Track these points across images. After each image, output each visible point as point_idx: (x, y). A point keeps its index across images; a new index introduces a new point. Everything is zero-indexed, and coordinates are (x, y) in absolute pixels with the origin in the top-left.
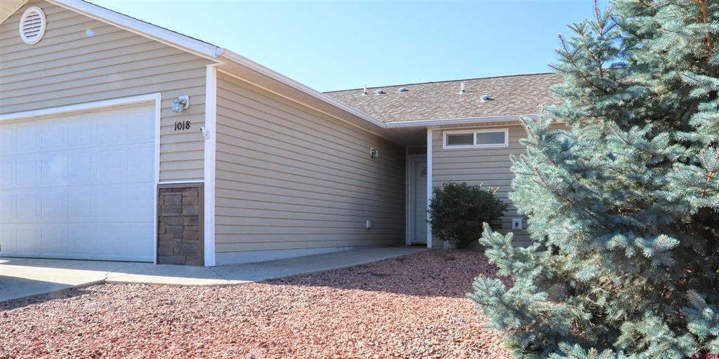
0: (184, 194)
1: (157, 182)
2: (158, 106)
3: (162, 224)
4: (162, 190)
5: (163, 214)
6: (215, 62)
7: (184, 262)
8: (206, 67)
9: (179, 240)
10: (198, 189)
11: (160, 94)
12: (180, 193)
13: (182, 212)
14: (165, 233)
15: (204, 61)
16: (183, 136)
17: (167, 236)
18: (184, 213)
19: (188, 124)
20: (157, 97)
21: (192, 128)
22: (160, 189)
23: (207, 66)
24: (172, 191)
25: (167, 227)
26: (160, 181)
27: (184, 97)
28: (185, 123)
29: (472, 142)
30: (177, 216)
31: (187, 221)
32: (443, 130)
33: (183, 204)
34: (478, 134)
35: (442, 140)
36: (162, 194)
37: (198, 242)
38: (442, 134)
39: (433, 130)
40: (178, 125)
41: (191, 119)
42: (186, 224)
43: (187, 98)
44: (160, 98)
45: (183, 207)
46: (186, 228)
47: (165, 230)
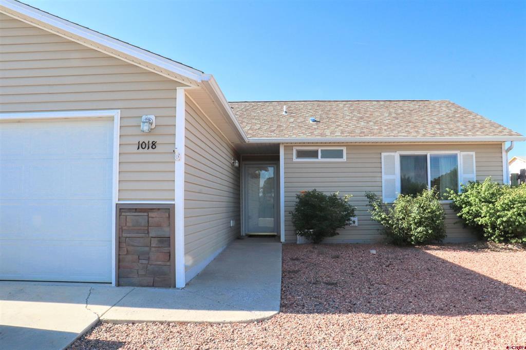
0: (151, 214)
1: (115, 200)
2: (117, 123)
3: (124, 245)
4: (122, 210)
5: (124, 235)
6: (187, 86)
7: (152, 284)
9: (145, 262)
10: (169, 211)
11: (119, 111)
12: (146, 214)
13: (148, 233)
14: (126, 254)
15: (172, 84)
16: (147, 155)
17: (129, 257)
18: (151, 235)
19: (154, 144)
20: (117, 114)
21: (159, 149)
22: (120, 209)
23: (177, 88)
24: (136, 212)
25: (130, 248)
26: (119, 200)
27: (149, 116)
28: (151, 143)
29: (317, 157)
30: (142, 237)
31: (154, 243)
32: (293, 146)
33: (149, 225)
34: (321, 150)
35: (293, 154)
36: (123, 214)
37: (168, 264)
38: (293, 149)
39: (285, 146)
40: (141, 145)
41: (158, 140)
42: (153, 245)
43: (153, 117)
44: (119, 115)
45: (149, 228)
46: (153, 249)
47: (127, 251)
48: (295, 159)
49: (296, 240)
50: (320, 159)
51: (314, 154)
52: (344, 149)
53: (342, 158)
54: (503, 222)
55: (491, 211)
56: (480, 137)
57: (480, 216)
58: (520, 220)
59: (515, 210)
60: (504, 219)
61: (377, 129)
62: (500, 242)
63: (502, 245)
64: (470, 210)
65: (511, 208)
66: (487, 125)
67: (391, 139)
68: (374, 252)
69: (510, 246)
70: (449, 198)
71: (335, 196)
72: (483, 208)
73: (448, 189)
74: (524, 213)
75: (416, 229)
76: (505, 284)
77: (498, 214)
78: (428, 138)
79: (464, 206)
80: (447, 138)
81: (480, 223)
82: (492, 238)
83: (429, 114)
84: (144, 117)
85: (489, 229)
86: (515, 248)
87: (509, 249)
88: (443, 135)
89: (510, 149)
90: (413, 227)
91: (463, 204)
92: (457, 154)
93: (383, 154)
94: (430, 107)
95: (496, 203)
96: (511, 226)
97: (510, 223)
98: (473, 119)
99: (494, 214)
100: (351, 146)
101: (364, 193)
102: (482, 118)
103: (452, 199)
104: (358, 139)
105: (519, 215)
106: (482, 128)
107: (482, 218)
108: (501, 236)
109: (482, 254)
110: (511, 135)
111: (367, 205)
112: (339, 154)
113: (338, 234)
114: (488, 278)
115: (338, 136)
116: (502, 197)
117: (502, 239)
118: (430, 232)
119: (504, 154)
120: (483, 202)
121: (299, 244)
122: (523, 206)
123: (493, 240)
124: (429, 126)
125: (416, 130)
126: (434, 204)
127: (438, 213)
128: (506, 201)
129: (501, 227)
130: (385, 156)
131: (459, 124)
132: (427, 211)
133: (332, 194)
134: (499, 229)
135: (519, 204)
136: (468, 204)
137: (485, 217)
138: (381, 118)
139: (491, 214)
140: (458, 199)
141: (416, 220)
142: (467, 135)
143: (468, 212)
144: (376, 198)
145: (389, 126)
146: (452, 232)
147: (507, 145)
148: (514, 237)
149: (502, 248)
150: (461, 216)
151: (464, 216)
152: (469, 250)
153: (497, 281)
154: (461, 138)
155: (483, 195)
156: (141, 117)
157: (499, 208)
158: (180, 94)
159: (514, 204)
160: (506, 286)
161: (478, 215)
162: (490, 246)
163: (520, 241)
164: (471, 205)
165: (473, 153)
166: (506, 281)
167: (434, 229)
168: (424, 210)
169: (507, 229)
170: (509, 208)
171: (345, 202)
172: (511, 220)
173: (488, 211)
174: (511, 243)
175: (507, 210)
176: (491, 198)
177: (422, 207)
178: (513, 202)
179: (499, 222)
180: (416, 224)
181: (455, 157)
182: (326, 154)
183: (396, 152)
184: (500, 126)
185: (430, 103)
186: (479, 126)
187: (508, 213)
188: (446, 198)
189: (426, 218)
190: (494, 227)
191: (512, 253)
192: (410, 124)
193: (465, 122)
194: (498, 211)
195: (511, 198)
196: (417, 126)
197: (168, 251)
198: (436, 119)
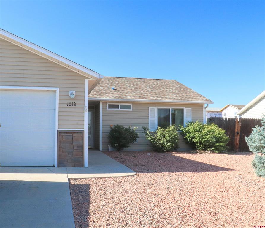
0: (74, 135)
1: (57, 128)
2: (58, 93)
3: (61, 149)
4: (60, 133)
5: (61, 144)
6: (90, 79)
7: (74, 166)
8: (85, 80)
9: (71, 156)
10: (82, 133)
11: (59, 88)
12: (71, 135)
13: (73, 143)
14: (62, 153)
15: (83, 78)
16: (72, 109)
17: (64, 154)
18: (74, 144)
19: (75, 104)
20: (58, 89)
21: (77, 106)
24: (67, 134)
26: (59, 128)
27: (73, 91)
28: (73, 103)
29: (118, 108)
30: (70, 145)
31: (75, 147)
32: (106, 102)
33: (73, 140)
34: (120, 105)
35: (106, 106)
36: (61, 135)
37: (82, 156)
38: (106, 104)
39: (103, 102)
40: (69, 104)
41: (77, 102)
42: (74, 149)
43: (74, 92)
44: (59, 89)
45: (73, 141)
46: (74, 150)
47: (63, 151)
48: (108, 109)
49: (108, 149)
50: (120, 109)
51: (117, 107)
52: (132, 105)
53: (130, 109)
54: (205, 140)
55: (200, 136)
56: (194, 101)
57: (195, 138)
58: (212, 140)
59: (210, 135)
60: (206, 139)
61: (146, 95)
62: (203, 150)
63: (204, 151)
64: (190, 135)
65: (208, 134)
66: (196, 95)
67: (154, 100)
68: (149, 154)
69: (207, 152)
70: (181, 130)
71: (130, 128)
72: (196, 134)
73: (180, 125)
74: (213, 137)
75: (167, 144)
76: (210, 165)
77: (203, 137)
78: (171, 101)
79: (187, 133)
80: (180, 101)
81: (194, 141)
82: (199, 148)
83: (168, 88)
84: (71, 92)
85: (198, 144)
86: (209, 152)
87: (207, 153)
88: (178, 100)
89: (207, 107)
90: (166, 143)
91: (187, 132)
92: (183, 109)
93: (150, 108)
94: (168, 84)
95: (202, 132)
96: (208, 142)
97: (208, 141)
98: (189, 92)
99: (201, 137)
100: (135, 103)
101: (141, 127)
102: (193, 91)
103: (182, 130)
104: (139, 100)
105: (211, 137)
106: (194, 97)
107: (195, 139)
108: (203, 147)
109: (196, 155)
110: (207, 101)
111: (142, 133)
112: (128, 107)
113: (130, 146)
114: (203, 163)
115: (129, 98)
116: (204, 129)
117: (204, 148)
118: (173, 145)
119: (204, 109)
120: (196, 132)
121: (110, 152)
122: (213, 134)
123: (200, 149)
124: (170, 94)
125: (165, 96)
126: (176, 132)
127: (177, 136)
128: (206, 131)
129: (204, 143)
130: (151, 109)
131: (183, 94)
132: (172, 136)
133: (128, 127)
134: (203, 144)
135: (212, 133)
136: (189, 132)
137: (197, 138)
138: (146, 89)
139: (200, 137)
140: (185, 130)
141: (167, 140)
142: (188, 100)
143: (189, 136)
144: (147, 129)
145: (151, 94)
146: (182, 146)
147: (205, 105)
148: (209, 148)
149: (204, 153)
150: (186, 138)
151: (187, 138)
152: (190, 154)
153: (207, 164)
154: (185, 101)
155: (196, 129)
156: (69, 91)
157: (203, 134)
158: (87, 82)
159: (209, 133)
160: (211, 165)
161: (193, 137)
162: (199, 152)
163: (211, 149)
164: (191, 133)
165: (191, 109)
166: (210, 164)
167: (175, 144)
168: (171, 135)
169: (206, 144)
170: (207, 134)
171: (134, 131)
172: (208, 140)
173: (198, 136)
174: (207, 150)
175: (206, 135)
176: (199, 130)
177: (170, 134)
178: (209, 132)
179: (203, 141)
180: (167, 141)
181: (182, 110)
182: (123, 107)
183: (156, 107)
184: (202, 96)
185: (167, 81)
186: (193, 95)
187: (207, 137)
188: (179, 130)
189: (172, 139)
190: (200, 143)
191: (208, 155)
192: (161, 93)
193: (186, 93)
194: (203, 136)
195: (208, 130)
196: (165, 94)
197: (81, 151)
198: (172, 91)
